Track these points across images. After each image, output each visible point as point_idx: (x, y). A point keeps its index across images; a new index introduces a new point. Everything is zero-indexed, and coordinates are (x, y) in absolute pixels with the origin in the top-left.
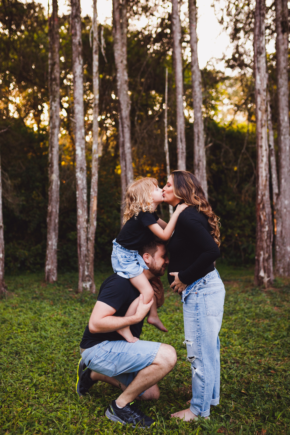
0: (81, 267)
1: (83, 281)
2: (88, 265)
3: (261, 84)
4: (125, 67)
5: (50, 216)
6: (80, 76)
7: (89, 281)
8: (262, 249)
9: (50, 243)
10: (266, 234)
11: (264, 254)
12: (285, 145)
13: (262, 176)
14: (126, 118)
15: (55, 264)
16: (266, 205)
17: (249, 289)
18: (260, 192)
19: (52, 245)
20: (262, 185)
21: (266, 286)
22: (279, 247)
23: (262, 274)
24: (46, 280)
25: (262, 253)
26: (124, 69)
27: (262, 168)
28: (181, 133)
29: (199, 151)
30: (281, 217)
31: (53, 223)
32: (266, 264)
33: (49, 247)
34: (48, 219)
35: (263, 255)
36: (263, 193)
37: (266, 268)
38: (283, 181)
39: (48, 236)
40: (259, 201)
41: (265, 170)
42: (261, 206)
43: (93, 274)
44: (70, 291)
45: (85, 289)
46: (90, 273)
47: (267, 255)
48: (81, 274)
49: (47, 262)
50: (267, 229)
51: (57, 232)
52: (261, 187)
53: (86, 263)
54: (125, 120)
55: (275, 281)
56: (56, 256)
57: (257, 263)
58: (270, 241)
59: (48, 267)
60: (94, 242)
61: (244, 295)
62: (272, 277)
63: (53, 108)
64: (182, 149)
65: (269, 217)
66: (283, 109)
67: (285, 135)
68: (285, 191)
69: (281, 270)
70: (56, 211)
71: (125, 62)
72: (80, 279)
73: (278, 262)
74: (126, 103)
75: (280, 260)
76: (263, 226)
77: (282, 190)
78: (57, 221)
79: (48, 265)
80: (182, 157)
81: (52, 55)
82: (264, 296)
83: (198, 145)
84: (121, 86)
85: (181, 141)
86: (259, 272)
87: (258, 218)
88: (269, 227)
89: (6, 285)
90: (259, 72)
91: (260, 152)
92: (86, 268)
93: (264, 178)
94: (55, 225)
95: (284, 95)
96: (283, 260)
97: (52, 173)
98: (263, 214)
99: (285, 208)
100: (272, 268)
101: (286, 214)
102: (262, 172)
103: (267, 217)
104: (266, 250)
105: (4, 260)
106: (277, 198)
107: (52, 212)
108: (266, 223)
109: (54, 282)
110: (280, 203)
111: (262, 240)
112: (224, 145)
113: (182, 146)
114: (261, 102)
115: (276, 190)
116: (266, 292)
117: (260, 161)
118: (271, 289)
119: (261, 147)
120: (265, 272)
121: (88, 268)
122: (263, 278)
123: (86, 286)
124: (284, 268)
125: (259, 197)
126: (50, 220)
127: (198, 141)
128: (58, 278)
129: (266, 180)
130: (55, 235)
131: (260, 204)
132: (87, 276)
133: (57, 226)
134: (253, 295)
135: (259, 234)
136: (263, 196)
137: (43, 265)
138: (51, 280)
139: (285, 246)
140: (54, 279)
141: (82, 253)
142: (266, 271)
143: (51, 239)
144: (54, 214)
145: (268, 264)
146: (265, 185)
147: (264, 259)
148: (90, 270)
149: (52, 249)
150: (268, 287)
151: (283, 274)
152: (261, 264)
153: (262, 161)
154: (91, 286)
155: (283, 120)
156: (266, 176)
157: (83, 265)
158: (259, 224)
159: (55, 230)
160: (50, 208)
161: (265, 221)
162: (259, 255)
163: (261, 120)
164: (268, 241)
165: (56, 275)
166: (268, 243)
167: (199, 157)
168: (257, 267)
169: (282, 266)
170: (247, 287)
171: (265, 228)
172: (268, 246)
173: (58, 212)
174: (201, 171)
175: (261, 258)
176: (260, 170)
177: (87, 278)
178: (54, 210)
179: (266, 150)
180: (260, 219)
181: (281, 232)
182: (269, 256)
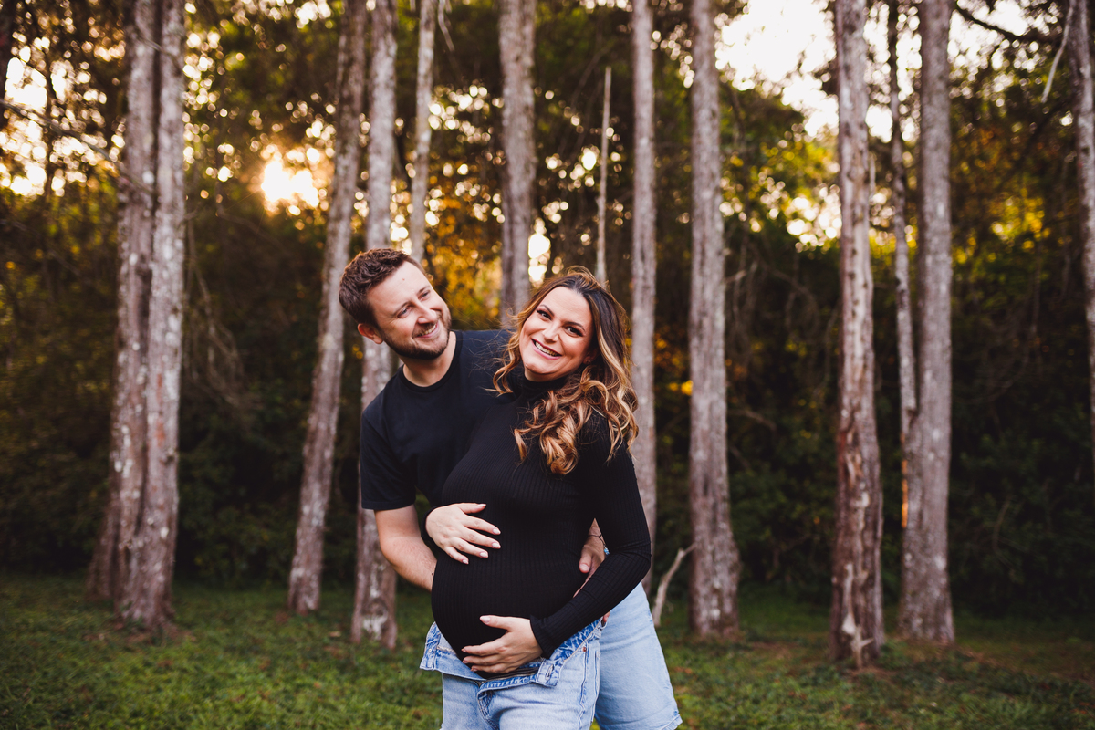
0: (361, 576)
1: (366, 612)
2: (379, 573)
3: (854, 110)
4: (526, 73)
5: (312, 442)
6: (387, 86)
7: (380, 613)
8: (851, 556)
9: (306, 509)
10: (861, 515)
11: (855, 572)
12: (937, 281)
13: (853, 357)
14: (521, 199)
15: (317, 566)
16: (862, 436)
17: (809, 666)
18: (846, 401)
19: (311, 515)
20: (853, 381)
21: (860, 662)
22: (914, 556)
23: (849, 626)
24: (291, 607)
25: (849, 567)
26: (522, 79)
27: (853, 333)
28: (642, 237)
29: (703, 288)
30: (920, 475)
31: (316, 458)
32: (861, 601)
33: (304, 520)
34: (306, 449)
35: (852, 575)
36: (855, 402)
37: (861, 611)
38: (928, 376)
39: (304, 492)
40: (844, 425)
41: (863, 339)
42: (850, 437)
43: (392, 595)
44: (332, 638)
45: (368, 635)
46: (386, 592)
47: (863, 576)
48: (360, 594)
49: (296, 560)
50: (865, 501)
51: (327, 482)
52: (849, 387)
53: (375, 566)
54: (516, 205)
55: (886, 649)
56: (320, 544)
57: (836, 595)
58: (875, 538)
59: (297, 573)
61: (792, 682)
62: (880, 638)
63: (341, 171)
64: (645, 278)
65: (871, 471)
66: (934, 185)
67: (936, 253)
68: (932, 404)
69: (917, 622)
70: (328, 430)
71: (528, 61)
72: (359, 606)
73: (908, 598)
74: (523, 162)
75: (914, 594)
76: (853, 494)
77: (925, 399)
78: (328, 454)
79: (298, 566)
80: (643, 300)
81: (349, 42)
82: (844, 691)
83: (702, 273)
84: (512, 118)
85: (643, 258)
86: (840, 622)
87: (841, 471)
88: (871, 497)
89: (171, 610)
90: (849, 78)
91: (847, 290)
92: (374, 578)
93: (859, 363)
94: (323, 465)
95: (937, 147)
96: (922, 595)
97: (325, 330)
98: (853, 460)
99: (933, 450)
100: (879, 613)
101: (933, 468)
102: (853, 346)
103: (866, 469)
104: (860, 560)
105: (173, 545)
106: (911, 423)
107: (317, 430)
108: (862, 486)
109: (309, 611)
110: (918, 435)
111: (849, 533)
112: (794, 282)
113: (646, 272)
114: (854, 157)
115: (908, 401)
116: (855, 679)
117: (848, 315)
118: (871, 671)
119: (852, 276)
120: (857, 622)
121: (379, 580)
122: (850, 638)
123: (371, 626)
124: (923, 616)
125: (845, 413)
126: (312, 451)
127: (702, 264)
128: (322, 603)
129: (865, 367)
130: (322, 491)
131: (845, 433)
132: (377, 600)
133: (329, 468)
134: (815, 683)
135: (843, 514)
136: (855, 409)
137: (288, 565)
138: (301, 607)
139: (929, 556)
140: (311, 603)
141: (367, 539)
142: (863, 619)
143: (309, 500)
144: (321, 435)
145: (869, 601)
146: (862, 382)
147: (854, 584)
148: (384, 585)
149: (310, 525)
150: (865, 665)
151: (920, 634)
152: (847, 598)
153: (854, 314)
154: (385, 629)
155: (933, 215)
156: (865, 357)
157: (368, 571)
158: (843, 487)
159: (321, 478)
160: (313, 420)
161: (858, 479)
162: (843, 574)
163: (853, 206)
164: (868, 535)
165: (316, 593)
166: (869, 543)
167: (704, 303)
168: (836, 607)
169: (918, 609)
170: (806, 660)
171: (860, 498)
172: (867, 551)
173: (333, 430)
174: (706, 341)
175: (848, 584)
176: (848, 339)
177: (375, 607)
178: (322, 426)
179: (865, 286)
180: (847, 473)
181: (920, 515)
182: (871, 577)
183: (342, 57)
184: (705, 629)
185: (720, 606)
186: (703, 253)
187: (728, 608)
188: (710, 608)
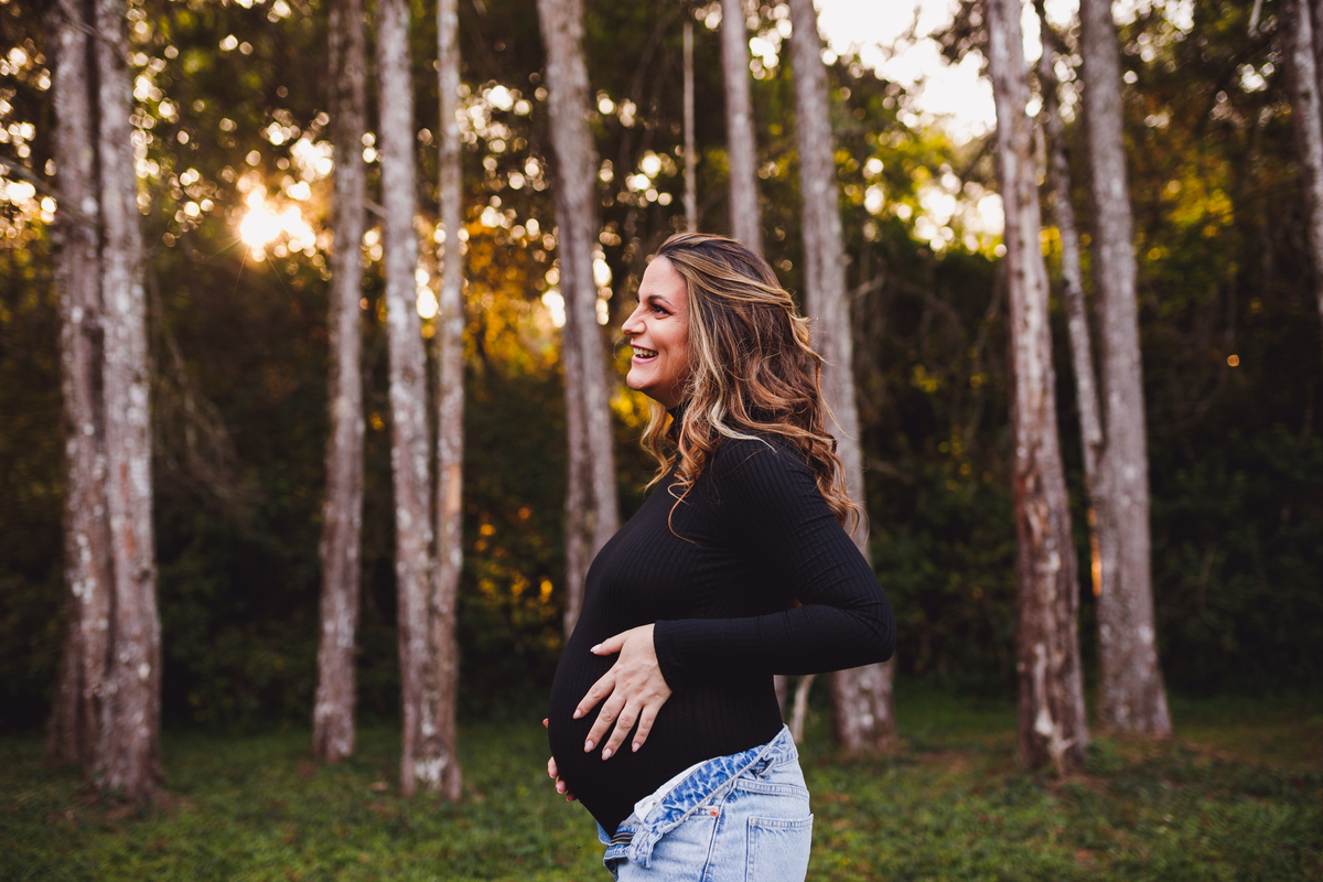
0: (409, 709)
1: (419, 755)
2: (432, 704)
3: (1010, 60)
4: (575, 45)
5: (331, 538)
7: (437, 755)
8: (1040, 635)
9: (329, 627)
10: (1050, 583)
11: (1048, 654)
12: (1118, 277)
13: (1028, 379)
14: (580, 208)
15: (348, 699)
16: (1046, 481)
17: (998, 780)
18: (1022, 435)
19: (336, 634)
20: (1030, 410)
21: (1061, 769)
22: (1113, 630)
23: (1044, 725)
24: (318, 754)
25: (1040, 650)
26: (571, 54)
27: (1025, 349)
30: (1114, 524)
31: (338, 561)
32: (1057, 691)
33: (327, 641)
34: (323, 549)
35: (1044, 660)
36: (1035, 437)
37: (1059, 704)
38: (1115, 400)
39: (325, 604)
40: (1022, 467)
41: (1039, 356)
42: (1030, 483)
43: (451, 730)
44: (378, 793)
45: (423, 784)
46: (443, 726)
47: (1058, 659)
48: (409, 732)
49: (322, 692)
50: (1054, 563)
51: (354, 589)
52: (1026, 417)
53: (426, 695)
54: (574, 216)
55: (1093, 750)
56: (350, 671)
57: (1024, 686)
58: (1069, 610)
59: (323, 710)
60: (452, 620)
61: (980, 803)
62: (1083, 737)
65: (1060, 523)
66: (1105, 158)
67: (1114, 243)
68: (1122, 435)
69: (1122, 712)
70: (351, 523)
71: (576, 30)
72: (408, 749)
73: (1109, 682)
74: (578, 160)
75: (1117, 677)
76: (1038, 555)
77: (1113, 429)
78: (353, 553)
79: (324, 700)
81: (343, 19)
82: (1048, 808)
83: (820, 287)
84: (562, 104)
86: (1032, 717)
87: (1021, 527)
88: (1063, 558)
89: (161, 771)
91: (1016, 294)
92: (426, 710)
93: (1036, 386)
94: (347, 567)
95: (1107, 109)
96: (1126, 678)
97: (337, 392)
98: (1037, 511)
99: (1128, 492)
100: (1080, 706)
101: (1129, 516)
102: (1026, 365)
103: (1054, 521)
104: (1053, 640)
105: (156, 687)
106: (1098, 461)
107: (335, 524)
108: (1050, 544)
109: (342, 759)
110: (1107, 475)
111: (1037, 605)
112: (930, 298)
114: (1014, 120)
115: (1091, 433)
116: (1059, 792)
117: (1018, 325)
118: (1077, 781)
119: (1021, 275)
120: (1054, 718)
121: (433, 711)
122: (1046, 740)
123: (427, 773)
124: (1130, 703)
125: (1022, 453)
126: (331, 551)
127: (819, 275)
128: (359, 746)
129: (1044, 391)
130: (349, 601)
131: (1023, 478)
132: (433, 739)
133: (355, 571)
134: (1008, 802)
135: (1027, 581)
136: (1035, 446)
137: (310, 700)
138: (332, 753)
139: (1132, 627)
140: (343, 746)
141: (413, 660)
142: (1060, 714)
143: (332, 614)
144: (342, 530)
145: (1067, 690)
146: (1041, 411)
147: (1048, 671)
148: (440, 717)
149: (335, 647)
150: (1069, 772)
151: (1127, 726)
152: (1040, 689)
153: (1026, 324)
154: (445, 775)
155: (1108, 195)
156: (1043, 379)
157: (417, 701)
158: (1025, 547)
159: (345, 583)
160: (329, 511)
161: (1045, 535)
162: (1031, 659)
163: (1017, 184)
164: (1061, 606)
165: (350, 735)
166: (1063, 616)
167: (824, 324)
168: (1025, 702)
169: (1122, 694)
170: (993, 772)
171: (1045, 559)
172: (1061, 627)
173: (357, 520)
174: (831, 375)
175: (1039, 670)
176: (1020, 357)
177: (431, 748)
178: (343, 518)
179: (1038, 286)
180: (1029, 529)
181: (1117, 577)
182: (1068, 661)
183: (335, 39)
184: (856, 742)
185: (872, 710)
186: (819, 261)
187: (882, 712)
188: (859, 714)
